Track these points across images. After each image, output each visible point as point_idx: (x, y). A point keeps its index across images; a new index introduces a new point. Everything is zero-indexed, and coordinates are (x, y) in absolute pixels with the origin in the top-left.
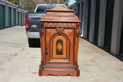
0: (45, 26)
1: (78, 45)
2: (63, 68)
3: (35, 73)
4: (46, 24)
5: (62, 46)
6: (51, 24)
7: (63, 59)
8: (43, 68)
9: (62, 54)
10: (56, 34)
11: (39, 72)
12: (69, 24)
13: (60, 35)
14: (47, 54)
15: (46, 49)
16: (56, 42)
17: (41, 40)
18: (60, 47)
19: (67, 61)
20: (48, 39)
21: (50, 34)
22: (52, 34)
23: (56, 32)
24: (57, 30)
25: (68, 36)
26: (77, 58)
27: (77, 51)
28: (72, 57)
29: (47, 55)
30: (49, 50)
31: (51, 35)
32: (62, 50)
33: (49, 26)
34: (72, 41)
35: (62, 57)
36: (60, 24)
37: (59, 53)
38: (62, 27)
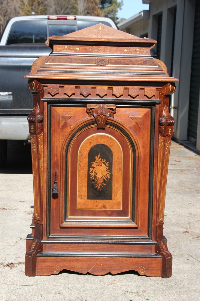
0: (47, 97)
1: (165, 163)
2: (112, 245)
3: (10, 265)
4: (52, 88)
5: (110, 169)
6: (69, 89)
7: (112, 213)
8: (40, 248)
10: (87, 124)
11: (27, 263)
12: (134, 91)
13: (101, 129)
14: (55, 196)
15: (52, 179)
16: (86, 153)
17: (33, 147)
18: (100, 171)
19: (125, 221)
20: (58, 142)
21: (65, 125)
22: (72, 125)
23: (87, 118)
24: (90, 112)
25: (132, 133)
26: (160, 210)
27: (163, 186)
28: (142, 207)
29: (54, 201)
30: (61, 181)
31: (68, 130)
32: (108, 182)
33: (61, 97)
34: (143, 151)
35: (108, 208)
36: (102, 89)
37: (100, 191)
38: (110, 98)
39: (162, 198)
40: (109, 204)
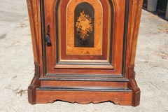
2: (93, 83)
5: (92, 23)
7: (94, 57)
9: (92, 45)
14: (50, 45)
16: (73, 10)
18: (85, 24)
19: (104, 64)
29: (48, 48)
30: (53, 33)
32: (91, 34)
34: (119, 8)
35: (91, 54)
37: (84, 41)
39: (134, 46)
40: (91, 51)
